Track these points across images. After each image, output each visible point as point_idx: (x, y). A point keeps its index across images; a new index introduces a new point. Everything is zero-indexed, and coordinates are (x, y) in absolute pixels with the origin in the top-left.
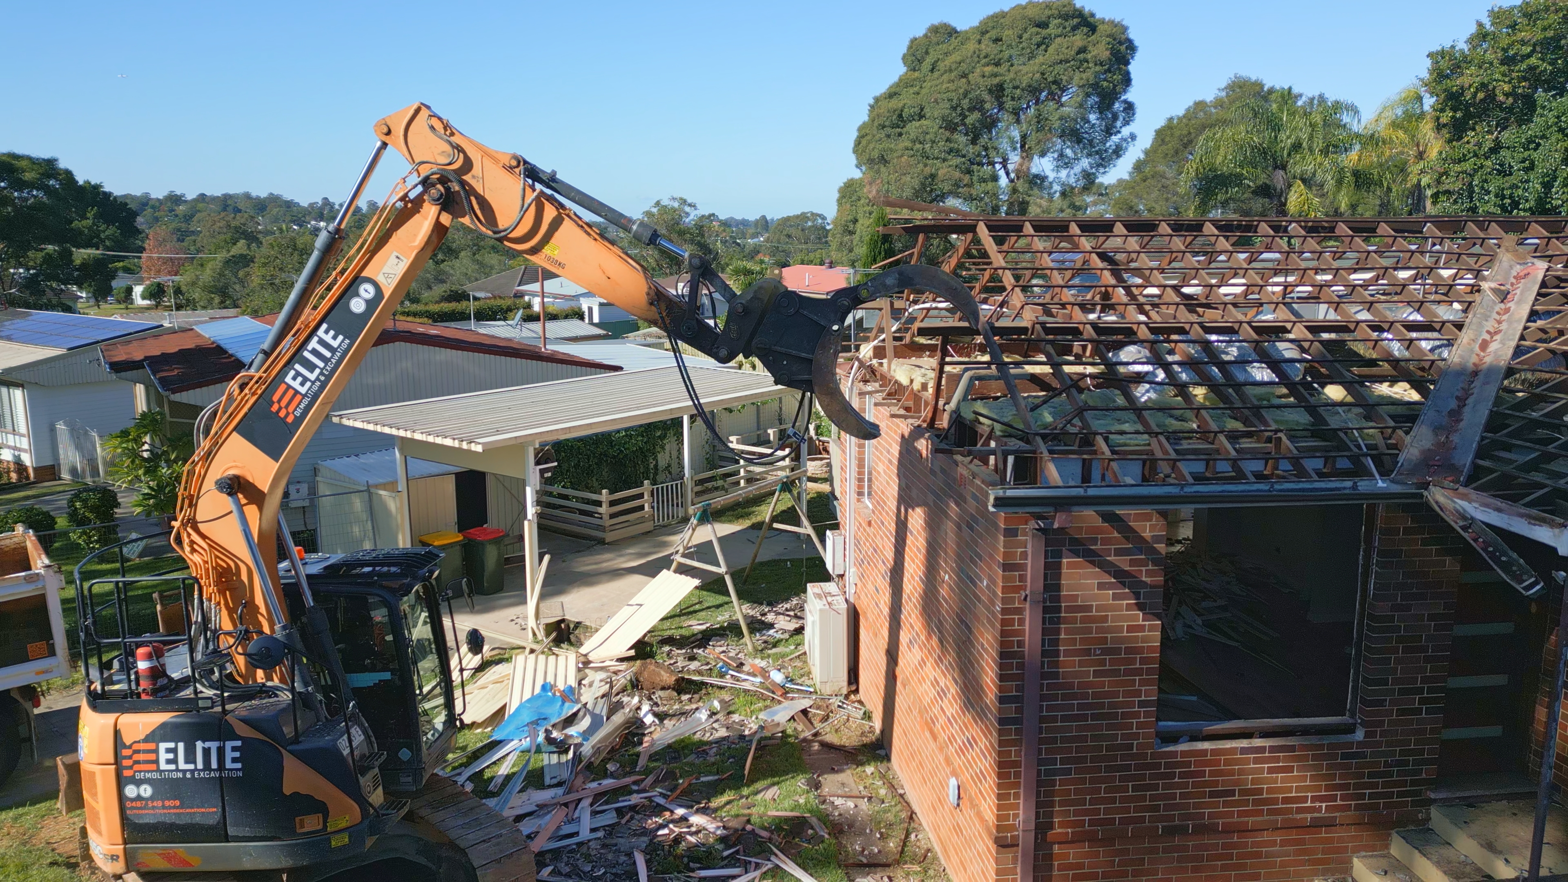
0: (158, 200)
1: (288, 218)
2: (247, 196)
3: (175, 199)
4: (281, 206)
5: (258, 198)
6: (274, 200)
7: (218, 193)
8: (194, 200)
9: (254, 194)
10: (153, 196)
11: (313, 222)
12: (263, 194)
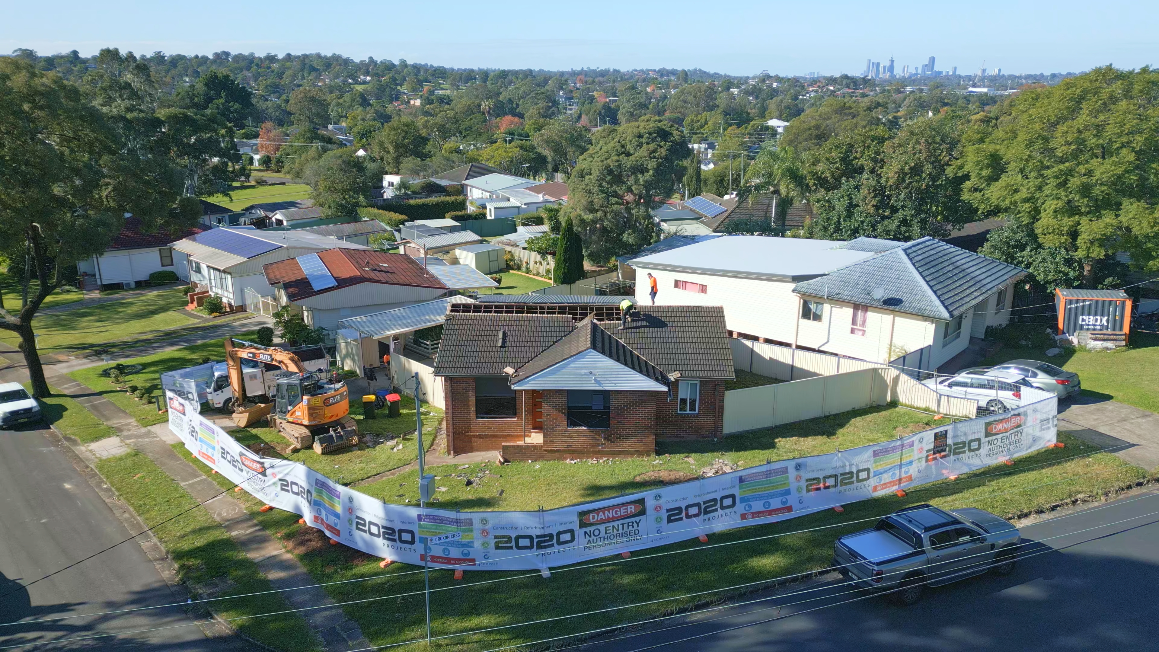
0: (260, 59)
1: (345, 74)
2: (319, 56)
3: (271, 59)
4: (340, 65)
5: (325, 57)
6: (336, 58)
7: (299, 54)
8: (284, 59)
9: (323, 54)
10: (256, 56)
11: (362, 77)
12: (329, 54)
